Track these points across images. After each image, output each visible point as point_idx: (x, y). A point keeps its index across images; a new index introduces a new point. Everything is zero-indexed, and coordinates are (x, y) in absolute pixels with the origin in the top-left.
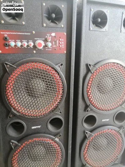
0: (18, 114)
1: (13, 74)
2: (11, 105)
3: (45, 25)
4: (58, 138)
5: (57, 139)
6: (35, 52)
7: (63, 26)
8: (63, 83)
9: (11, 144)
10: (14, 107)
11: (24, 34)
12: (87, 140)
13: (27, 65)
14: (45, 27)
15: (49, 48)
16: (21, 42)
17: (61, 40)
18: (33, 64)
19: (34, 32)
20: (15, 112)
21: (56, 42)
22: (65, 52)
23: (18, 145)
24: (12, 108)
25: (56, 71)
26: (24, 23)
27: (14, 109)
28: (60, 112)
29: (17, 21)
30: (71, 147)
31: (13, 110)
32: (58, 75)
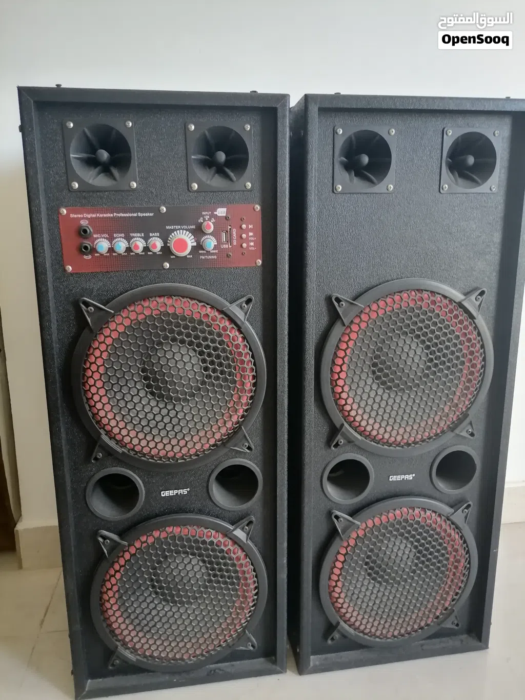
0: (120, 450)
1: (107, 332)
2: (99, 422)
3: (195, 186)
4: (243, 529)
5: (240, 534)
6: (167, 265)
7: (249, 185)
8: (253, 357)
9: (101, 540)
10: (108, 428)
11: (135, 215)
12: (338, 539)
13: (146, 304)
14: (197, 191)
15: (208, 253)
16: (128, 239)
17: (244, 226)
18: (161, 300)
19: (164, 209)
20: (112, 444)
21: (229, 234)
22: (259, 262)
23: (119, 544)
24: (102, 431)
25: (232, 320)
26: (134, 185)
27: (108, 433)
28: (249, 448)
29: (115, 179)
30: (285, 561)
31: (105, 438)
32: (237, 333)
